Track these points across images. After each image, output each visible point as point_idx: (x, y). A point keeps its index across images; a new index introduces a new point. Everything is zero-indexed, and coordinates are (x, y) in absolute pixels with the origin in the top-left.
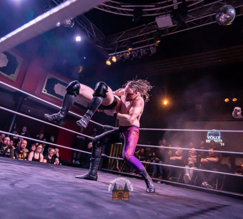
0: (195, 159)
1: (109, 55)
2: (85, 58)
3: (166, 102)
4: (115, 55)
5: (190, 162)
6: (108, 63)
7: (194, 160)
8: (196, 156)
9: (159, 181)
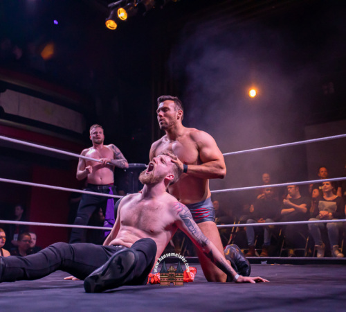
0: (335, 203)
1: (109, 5)
2: (56, 22)
3: (253, 93)
4: (122, 5)
5: (323, 213)
6: (111, 24)
7: (331, 208)
8: (335, 197)
9: (264, 260)
